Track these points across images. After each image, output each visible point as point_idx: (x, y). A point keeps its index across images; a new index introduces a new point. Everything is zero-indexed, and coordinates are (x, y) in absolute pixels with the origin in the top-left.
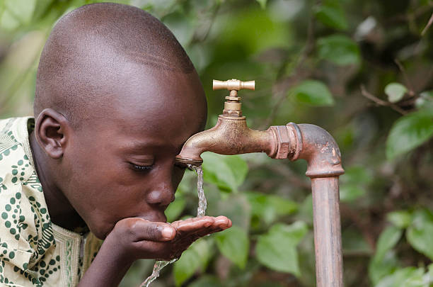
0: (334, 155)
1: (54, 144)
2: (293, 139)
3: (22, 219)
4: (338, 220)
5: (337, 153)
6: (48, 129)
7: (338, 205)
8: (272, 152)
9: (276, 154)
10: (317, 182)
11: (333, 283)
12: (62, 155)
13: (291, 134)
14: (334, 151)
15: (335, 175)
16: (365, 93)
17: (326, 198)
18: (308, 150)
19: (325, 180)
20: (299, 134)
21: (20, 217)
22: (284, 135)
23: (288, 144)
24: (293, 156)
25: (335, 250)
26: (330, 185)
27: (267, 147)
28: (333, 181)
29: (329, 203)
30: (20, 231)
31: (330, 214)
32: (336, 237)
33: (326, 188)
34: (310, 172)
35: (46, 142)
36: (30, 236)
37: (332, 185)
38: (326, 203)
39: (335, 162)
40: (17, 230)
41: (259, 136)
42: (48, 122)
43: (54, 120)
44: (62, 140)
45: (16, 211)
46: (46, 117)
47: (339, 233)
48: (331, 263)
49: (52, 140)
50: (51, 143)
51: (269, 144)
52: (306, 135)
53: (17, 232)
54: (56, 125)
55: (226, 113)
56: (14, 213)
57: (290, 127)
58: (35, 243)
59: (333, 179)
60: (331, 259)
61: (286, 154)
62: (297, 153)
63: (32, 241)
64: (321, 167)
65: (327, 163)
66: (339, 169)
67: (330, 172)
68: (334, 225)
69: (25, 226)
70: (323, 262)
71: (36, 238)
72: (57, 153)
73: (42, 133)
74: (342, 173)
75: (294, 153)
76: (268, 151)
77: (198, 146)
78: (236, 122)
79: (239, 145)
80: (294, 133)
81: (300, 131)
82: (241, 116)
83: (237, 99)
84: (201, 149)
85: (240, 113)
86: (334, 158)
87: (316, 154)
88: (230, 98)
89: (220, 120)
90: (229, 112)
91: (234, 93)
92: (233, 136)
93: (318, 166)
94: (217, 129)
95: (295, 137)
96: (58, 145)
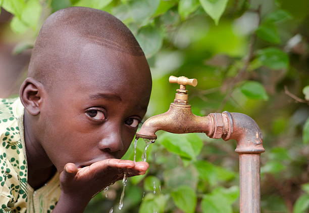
0: (257, 137)
1: (33, 105)
2: (226, 124)
3: (8, 171)
4: (258, 187)
5: (259, 136)
6: (29, 93)
7: (258, 175)
8: (210, 133)
9: (213, 135)
10: (244, 157)
12: (39, 113)
13: (225, 120)
14: (257, 135)
15: (257, 153)
16: (287, 92)
17: (250, 170)
18: (237, 133)
19: (250, 156)
20: (231, 120)
21: (7, 169)
22: (220, 120)
23: (222, 127)
24: (226, 137)
25: (255, 209)
26: (253, 160)
27: (207, 129)
28: (255, 157)
29: (252, 173)
30: (5, 179)
32: (256, 200)
33: (250, 162)
34: (238, 149)
35: (28, 104)
36: (13, 185)
37: (255, 160)
38: (250, 173)
39: (258, 142)
40: (4, 178)
41: (201, 120)
42: (29, 88)
43: (34, 86)
44: (39, 101)
45: (4, 164)
46: (28, 83)
47: (258, 197)
49: (32, 102)
50: (31, 104)
51: (208, 126)
52: (237, 121)
53: (3, 180)
54: (36, 90)
55: (176, 101)
56: (3, 166)
58: (16, 191)
59: (256, 155)
61: (221, 135)
62: (229, 134)
63: (13, 189)
64: (247, 145)
65: (251, 143)
66: (260, 148)
67: (253, 150)
69: (10, 176)
71: (17, 187)
72: (35, 112)
73: (25, 96)
74: (263, 152)
75: (226, 135)
76: (207, 132)
77: (154, 126)
78: (183, 108)
79: (186, 125)
80: (228, 119)
81: (232, 118)
82: (187, 104)
83: (185, 91)
84: (156, 128)
85: (187, 102)
86: (257, 139)
87: (243, 136)
88: (180, 91)
89: (172, 107)
90: (179, 101)
91: (182, 87)
92: (180, 119)
93: (245, 145)
94: (169, 114)
95: (228, 122)
96: (36, 106)
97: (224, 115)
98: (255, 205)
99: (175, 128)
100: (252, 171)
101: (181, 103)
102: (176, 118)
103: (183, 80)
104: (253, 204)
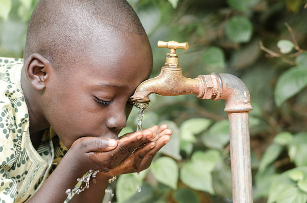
1: (39, 80)
2: (216, 85)
5: (247, 95)
6: (35, 68)
7: (248, 133)
9: (203, 96)
10: (233, 115)
11: (245, 190)
12: (45, 88)
13: (215, 81)
14: (245, 94)
15: (246, 111)
17: (240, 128)
18: (226, 93)
19: (239, 115)
20: (220, 81)
22: (210, 81)
23: (212, 88)
24: (215, 97)
26: (243, 118)
27: (197, 91)
28: (245, 115)
29: (242, 131)
30: (10, 132)
31: (243, 139)
32: (246, 157)
33: (240, 120)
34: (228, 108)
35: (32, 78)
37: (244, 118)
38: (240, 132)
39: (246, 101)
40: (8, 130)
41: (191, 82)
42: (35, 63)
43: (40, 62)
44: (45, 77)
46: (34, 59)
47: (249, 153)
49: (37, 77)
50: (37, 79)
51: (198, 88)
52: (226, 82)
54: (42, 65)
55: (166, 65)
59: (245, 114)
60: (243, 172)
61: (211, 95)
62: (219, 95)
64: (236, 104)
65: (241, 102)
67: (242, 109)
68: (245, 147)
70: (237, 174)
72: (41, 86)
73: (31, 71)
74: (251, 110)
75: (216, 95)
76: (197, 93)
77: (147, 90)
78: (174, 72)
79: (176, 89)
80: (217, 80)
81: (221, 79)
82: (177, 68)
83: (175, 55)
84: (149, 92)
85: (177, 65)
86: (245, 98)
87: (232, 95)
88: (171, 55)
89: (163, 71)
90: (170, 65)
91: (172, 51)
92: (172, 82)
93: (234, 105)
94: (160, 77)
95: (218, 83)
96: (41, 81)
97: (213, 77)
98: (246, 160)
99: (167, 91)
100: (242, 129)
101: (173, 67)
102: (168, 82)
103: (173, 44)
104: (244, 161)
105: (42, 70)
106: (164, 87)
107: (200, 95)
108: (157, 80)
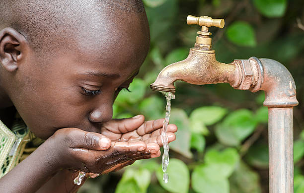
0: (291, 88)
2: (255, 72)
5: (293, 86)
9: (240, 85)
10: (274, 110)
12: (17, 69)
13: (254, 68)
14: (291, 84)
17: (282, 126)
18: (267, 83)
19: (282, 110)
20: (261, 67)
22: (248, 68)
23: (251, 76)
24: (254, 88)
25: (288, 173)
26: (286, 114)
28: (289, 111)
29: (285, 130)
32: (289, 162)
33: (282, 118)
37: (288, 115)
38: (282, 131)
39: (291, 94)
41: (226, 68)
42: (7, 40)
43: (13, 38)
44: (19, 57)
46: (7, 34)
47: (292, 158)
48: (284, 185)
49: (9, 55)
50: (8, 57)
52: (268, 69)
54: (16, 43)
55: (197, 46)
57: (252, 62)
59: (289, 109)
61: (249, 85)
62: (258, 85)
64: (279, 98)
65: (285, 95)
66: (294, 100)
67: (287, 103)
68: (288, 151)
70: (277, 184)
72: (12, 67)
73: (2, 48)
74: (296, 104)
75: (255, 86)
77: (172, 76)
78: (207, 55)
79: (208, 76)
80: (257, 67)
81: (262, 65)
82: (210, 50)
83: (208, 34)
84: (175, 78)
85: (210, 47)
86: (291, 90)
87: (275, 86)
88: (203, 33)
89: (193, 53)
90: (201, 46)
91: (204, 29)
92: (203, 67)
93: (276, 97)
94: (189, 61)
95: (258, 70)
96: (14, 61)
99: (197, 78)
100: (285, 128)
101: (204, 48)
102: (198, 67)
104: (286, 167)
105: (17, 48)
106: (193, 73)
107: (236, 85)
108: (184, 65)
